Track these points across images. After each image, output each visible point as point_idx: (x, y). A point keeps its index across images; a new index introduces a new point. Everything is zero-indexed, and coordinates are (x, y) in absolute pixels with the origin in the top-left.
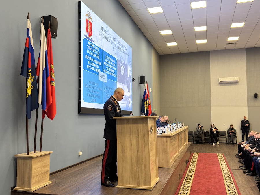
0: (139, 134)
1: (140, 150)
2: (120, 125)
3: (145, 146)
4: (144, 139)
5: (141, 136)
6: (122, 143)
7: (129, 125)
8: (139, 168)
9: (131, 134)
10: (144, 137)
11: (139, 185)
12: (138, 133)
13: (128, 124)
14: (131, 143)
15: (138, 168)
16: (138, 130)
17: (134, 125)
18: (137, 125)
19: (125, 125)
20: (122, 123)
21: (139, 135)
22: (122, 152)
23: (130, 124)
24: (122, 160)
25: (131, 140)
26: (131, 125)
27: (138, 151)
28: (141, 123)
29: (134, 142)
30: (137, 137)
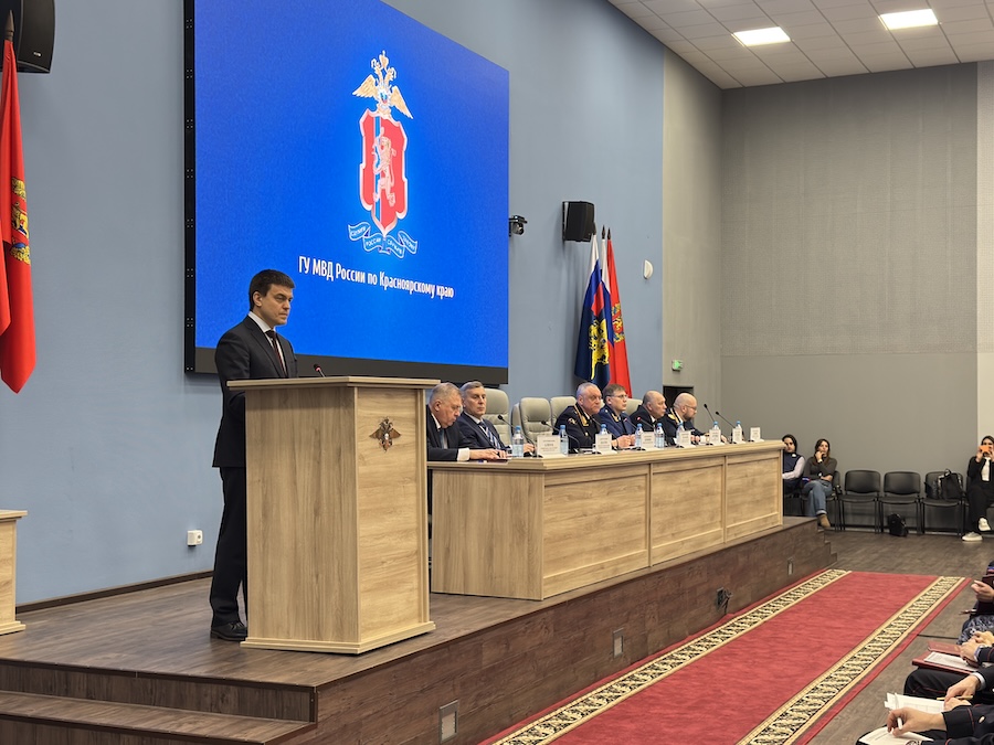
0: (323, 446)
1: (324, 508)
2: (259, 413)
3: (340, 492)
4: (340, 467)
5: (327, 453)
6: (263, 482)
7: (290, 411)
8: (320, 576)
9: (296, 447)
10: (339, 459)
11: (320, 637)
12: (320, 442)
13: (287, 408)
14: (295, 483)
15: (317, 576)
16: (318, 433)
17: (305, 412)
18: (316, 411)
19: (276, 413)
20: (264, 406)
21: (323, 451)
22: (265, 515)
23: (292, 408)
24: (264, 546)
25: (294, 471)
26: (297, 412)
27: (317, 512)
28: (327, 406)
29: (305, 476)
30: (315, 459)
